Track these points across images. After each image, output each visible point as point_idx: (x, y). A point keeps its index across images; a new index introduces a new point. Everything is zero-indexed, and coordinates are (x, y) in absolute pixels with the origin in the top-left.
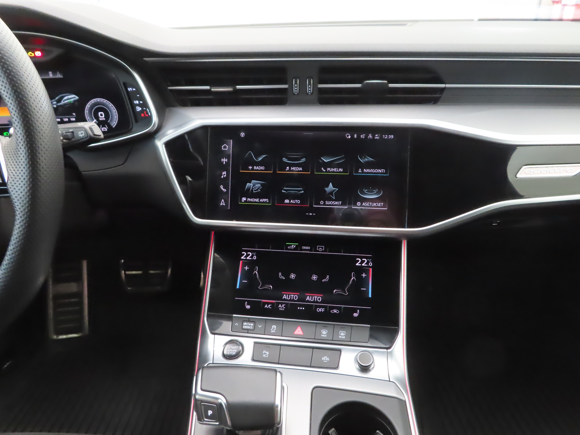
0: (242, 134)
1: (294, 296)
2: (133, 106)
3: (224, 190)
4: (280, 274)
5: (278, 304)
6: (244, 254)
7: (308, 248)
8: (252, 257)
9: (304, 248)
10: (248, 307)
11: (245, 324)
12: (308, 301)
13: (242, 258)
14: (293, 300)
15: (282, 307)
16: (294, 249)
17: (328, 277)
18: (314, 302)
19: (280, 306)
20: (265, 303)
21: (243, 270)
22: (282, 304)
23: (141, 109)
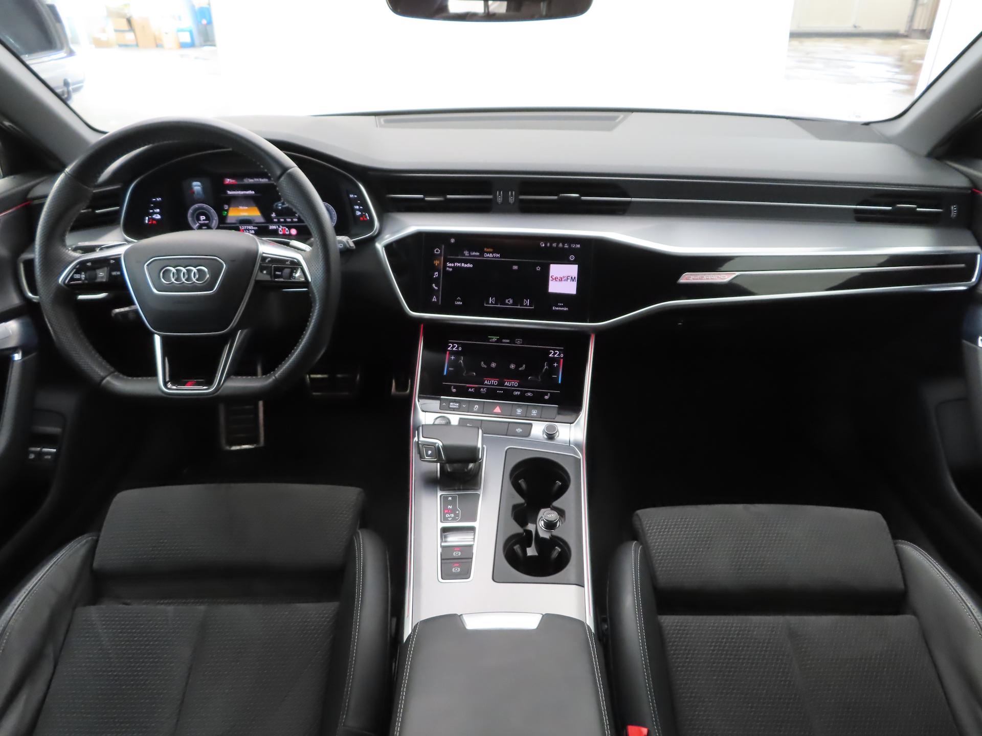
0: (453, 241)
1: (495, 382)
2: (354, 211)
3: (436, 288)
4: (482, 363)
5: (481, 388)
6: (450, 346)
7: (508, 341)
8: (457, 348)
9: (504, 341)
10: (454, 390)
11: (451, 404)
12: (506, 386)
13: (449, 349)
14: (493, 385)
15: (483, 390)
16: (496, 342)
17: (524, 366)
18: (511, 386)
19: (482, 390)
20: (468, 388)
21: (450, 359)
22: (483, 388)
23: (360, 213)
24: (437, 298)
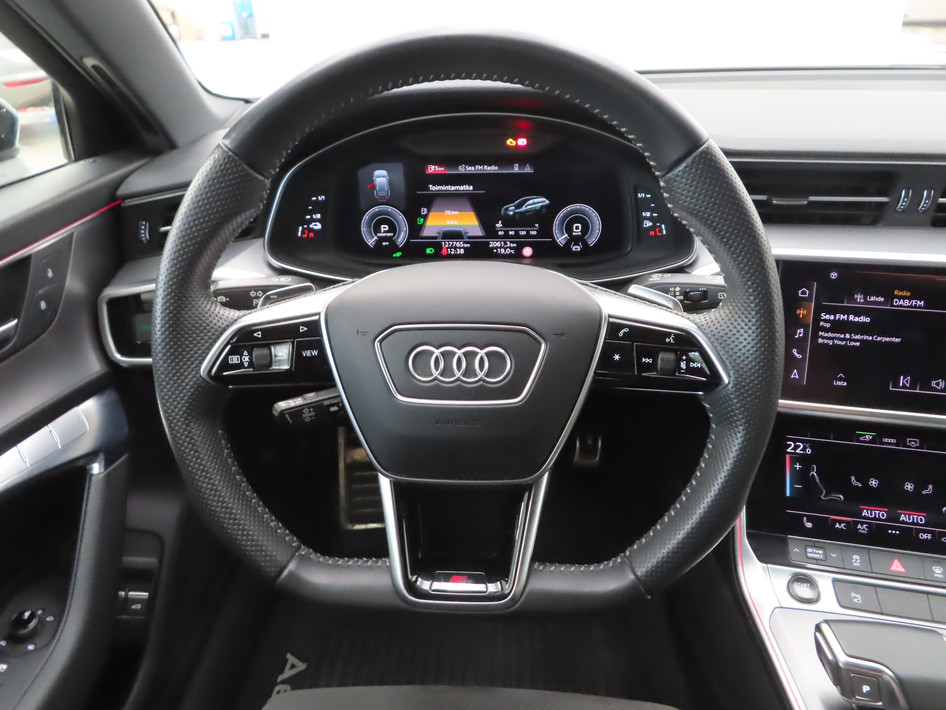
0: (834, 275)
1: (881, 514)
2: (640, 220)
3: (799, 356)
4: (853, 478)
5: (857, 523)
6: (790, 445)
7: (893, 441)
8: (804, 449)
9: (886, 440)
10: (809, 525)
11: (809, 550)
12: (903, 522)
13: (789, 450)
14: (879, 519)
15: (863, 529)
16: (871, 442)
17: (931, 487)
18: (913, 523)
19: (859, 526)
20: (836, 521)
21: (793, 469)
22: (862, 523)
23: (651, 224)
24: (801, 374)
